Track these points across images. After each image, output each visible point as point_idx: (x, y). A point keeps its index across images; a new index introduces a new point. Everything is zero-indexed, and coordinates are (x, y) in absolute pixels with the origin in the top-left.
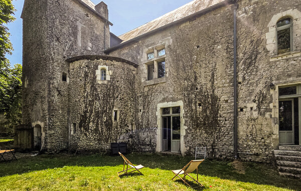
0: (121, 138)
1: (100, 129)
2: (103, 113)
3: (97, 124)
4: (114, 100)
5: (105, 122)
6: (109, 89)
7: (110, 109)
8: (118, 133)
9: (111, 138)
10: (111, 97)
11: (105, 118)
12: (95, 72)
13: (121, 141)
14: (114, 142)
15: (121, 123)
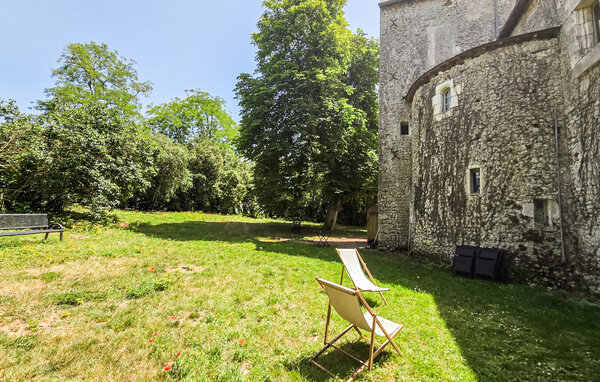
0: (491, 237)
1: (440, 212)
2: (445, 179)
3: (436, 203)
4: (469, 146)
5: (449, 198)
6: (458, 125)
7: (459, 167)
8: (483, 224)
9: (463, 235)
10: (461, 142)
11: (450, 189)
12: (431, 102)
13: (492, 245)
14: (473, 244)
15: (491, 198)
